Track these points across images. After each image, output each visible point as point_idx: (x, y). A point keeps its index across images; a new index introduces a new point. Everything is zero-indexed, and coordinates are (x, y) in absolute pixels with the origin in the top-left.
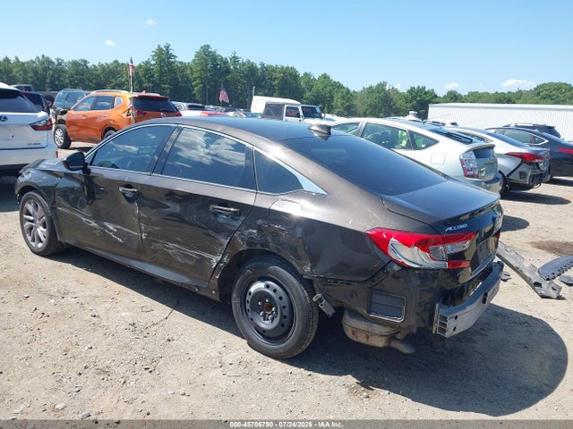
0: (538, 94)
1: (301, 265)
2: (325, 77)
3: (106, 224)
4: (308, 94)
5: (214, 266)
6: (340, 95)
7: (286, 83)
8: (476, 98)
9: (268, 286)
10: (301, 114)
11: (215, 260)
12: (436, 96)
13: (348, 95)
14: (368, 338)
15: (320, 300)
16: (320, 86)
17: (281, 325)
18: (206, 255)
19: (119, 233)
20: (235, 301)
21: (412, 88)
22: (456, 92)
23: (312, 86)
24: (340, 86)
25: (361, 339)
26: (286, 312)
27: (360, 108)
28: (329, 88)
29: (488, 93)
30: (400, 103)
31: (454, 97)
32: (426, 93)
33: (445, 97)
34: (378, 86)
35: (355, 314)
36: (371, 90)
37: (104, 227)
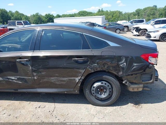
0: (79, 14)
2: (17, 12)
4: (12, 18)
5: (77, 81)
6: (24, 17)
7: (3, 14)
8: (65, 16)
9: (102, 83)
10: (23, 24)
11: (77, 79)
12: (54, 16)
13: (27, 18)
14: (138, 89)
15: (126, 83)
16: (15, 15)
17: (109, 95)
18: (72, 78)
21: (46, 14)
22: (59, 15)
23: (13, 15)
24: (23, 15)
25: (136, 90)
26: (111, 90)
27: (32, 21)
28: (19, 16)
29: (67, 15)
30: (44, 19)
31: (59, 16)
32: (51, 16)
33: (56, 16)
34: (36, 14)
36: (34, 16)
37: (9, 79)
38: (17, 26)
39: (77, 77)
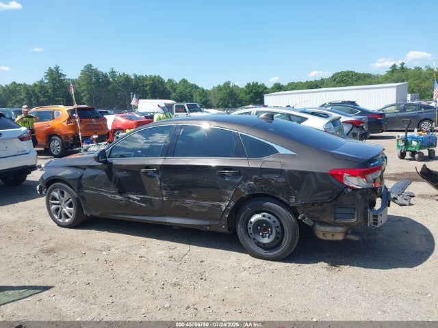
0: (335, 80)
1: (288, 199)
2: (184, 81)
3: (129, 195)
4: (173, 95)
5: (224, 209)
6: (197, 93)
7: (156, 88)
8: (294, 87)
9: (264, 216)
10: (187, 110)
11: (224, 206)
12: (266, 88)
13: (204, 93)
14: (333, 235)
15: (304, 218)
16: (181, 88)
17: (277, 238)
18: (216, 203)
19: (142, 200)
20: (240, 230)
21: (249, 84)
22: (279, 84)
23: (176, 89)
24: (196, 87)
25: (329, 237)
26: (279, 230)
27: (214, 102)
28: (188, 90)
29: (301, 83)
30: (242, 96)
31: (278, 88)
32: (259, 87)
33: (272, 88)
34: (225, 84)
35: (323, 223)
36: (219, 88)
37: (129, 198)
38: (175, 114)
39: (224, 201)
